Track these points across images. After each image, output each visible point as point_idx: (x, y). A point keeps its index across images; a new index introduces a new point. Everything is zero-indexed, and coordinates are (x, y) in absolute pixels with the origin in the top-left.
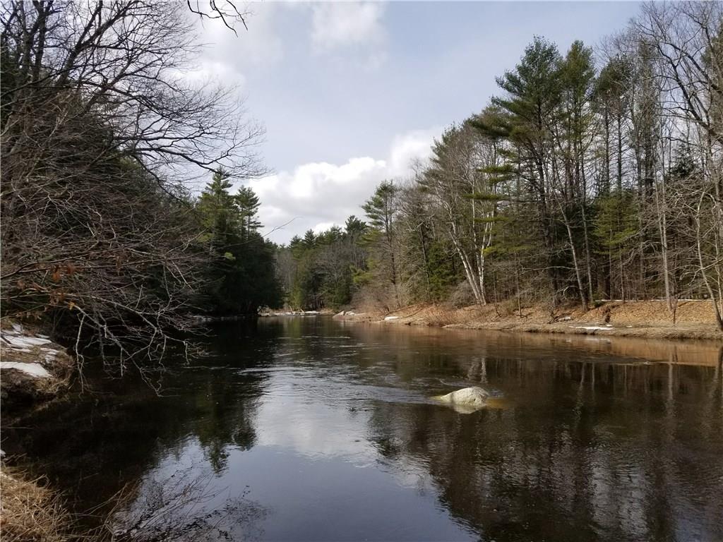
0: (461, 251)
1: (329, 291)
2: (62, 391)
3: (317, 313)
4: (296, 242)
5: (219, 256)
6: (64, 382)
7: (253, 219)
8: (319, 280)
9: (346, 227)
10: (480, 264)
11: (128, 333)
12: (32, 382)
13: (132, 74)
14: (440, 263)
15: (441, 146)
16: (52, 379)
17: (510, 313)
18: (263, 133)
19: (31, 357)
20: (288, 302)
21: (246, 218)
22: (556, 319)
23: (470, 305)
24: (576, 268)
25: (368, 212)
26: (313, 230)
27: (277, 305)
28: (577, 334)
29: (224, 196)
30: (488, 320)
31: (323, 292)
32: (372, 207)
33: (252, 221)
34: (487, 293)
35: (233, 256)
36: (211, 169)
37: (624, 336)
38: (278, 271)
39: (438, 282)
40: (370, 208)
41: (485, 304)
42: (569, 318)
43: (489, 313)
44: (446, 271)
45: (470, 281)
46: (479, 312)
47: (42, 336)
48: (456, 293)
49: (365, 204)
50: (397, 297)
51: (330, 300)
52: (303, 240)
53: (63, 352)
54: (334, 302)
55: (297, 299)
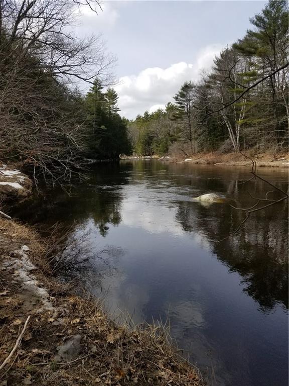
0: (227, 122)
1: (156, 146)
2: (29, 195)
3: (151, 157)
4: (139, 118)
5: (98, 127)
6: (30, 191)
7: (115, 106)
8: (151, 140)
9: (166, 109)
10: (237, 129)
11: (55, 169)
12: (17, 191)
13: (47, 30)
14: (215, 129)
15: (219, 60)
16: (25, 189)
17: (252, 156)
18: (116, 60)
19: (14, 180)
20: (135, 152)
21: (111, 106)
22: (276, 159)
23: (231, 152)
25: (177, 100)
27: (129, 153)
28: (285, 167)
29: (99, 94)
30: (240, 160)
31: (153, 146)
32: (179, 97)
33: (115, 107)
34: (240, 145)
35: (106, 127)
36: (90, 82)
38: (129, 135)
39: (214, 140)
40: (177, 98)
41: (239, 151)
42: (284, 159)
43: (240, 156)
44: (219, 133)
45: (232, 139)
46: (235, 156)
47: (16, 170)
48: (223, 146)
49: (175, 96)
50: (192, 148)
51: (157, 150)
52: (143, 117)
53: (27, 177)
54: (160, 151)
55: (140, 150)
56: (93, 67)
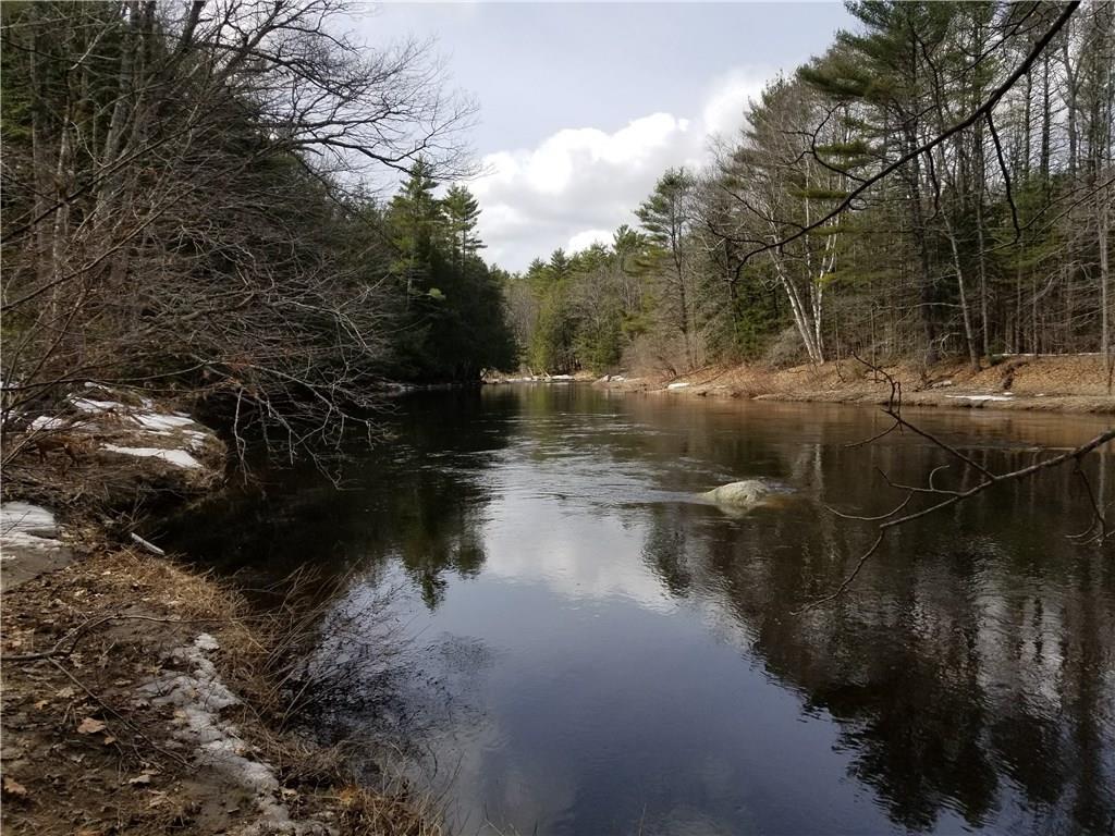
0: (786, 280)
1: (587, 345)
2: (217, 485)
3: (571, 378)
4: (537, 268)
5: (422, 293)
6: (219, 474)
7: (470, 235)
8: (573, 328)
9: (615, 243)
10: (816, 301)
11: (296, 410)
12: (181, 474)
13: (282, 25)
14: (753, 300)
15: (760, 110)
16: (204, 470)
17: (859, 376)
18: (476, 109)
19: (173, 443)
20: (526, 362)
21: (460, 234)
22: (929, 385)
23: (798, 364)
24: (964, 306)
25: (644, 220)
26: (563, 250)
27: (509, 366)
28: (956, 406)
29: (426, 201)
30: (825, 387)
31: (579, 346)
32: (651, 212)
33: (470, 238)
34: (826, 345)
35: (442, 294)
36: (401, 168)
37: (1028, 409)
38: (510, 316)
39: (750, 329)
40: (647, 214)
41: (822, 362)
42: (949, 382)
43: (827, 375)
44: (764, 312)
45: (800, 327)
46: (812, 376)
47: (181, 414)
48: (777, 346)
49: (639, 208)
50: (688, 353)
51: (590, 357)
52: (548, 266)
53: (211, 435)
54: (596, 361)
55: (539, 358)
56: (410, 127)
